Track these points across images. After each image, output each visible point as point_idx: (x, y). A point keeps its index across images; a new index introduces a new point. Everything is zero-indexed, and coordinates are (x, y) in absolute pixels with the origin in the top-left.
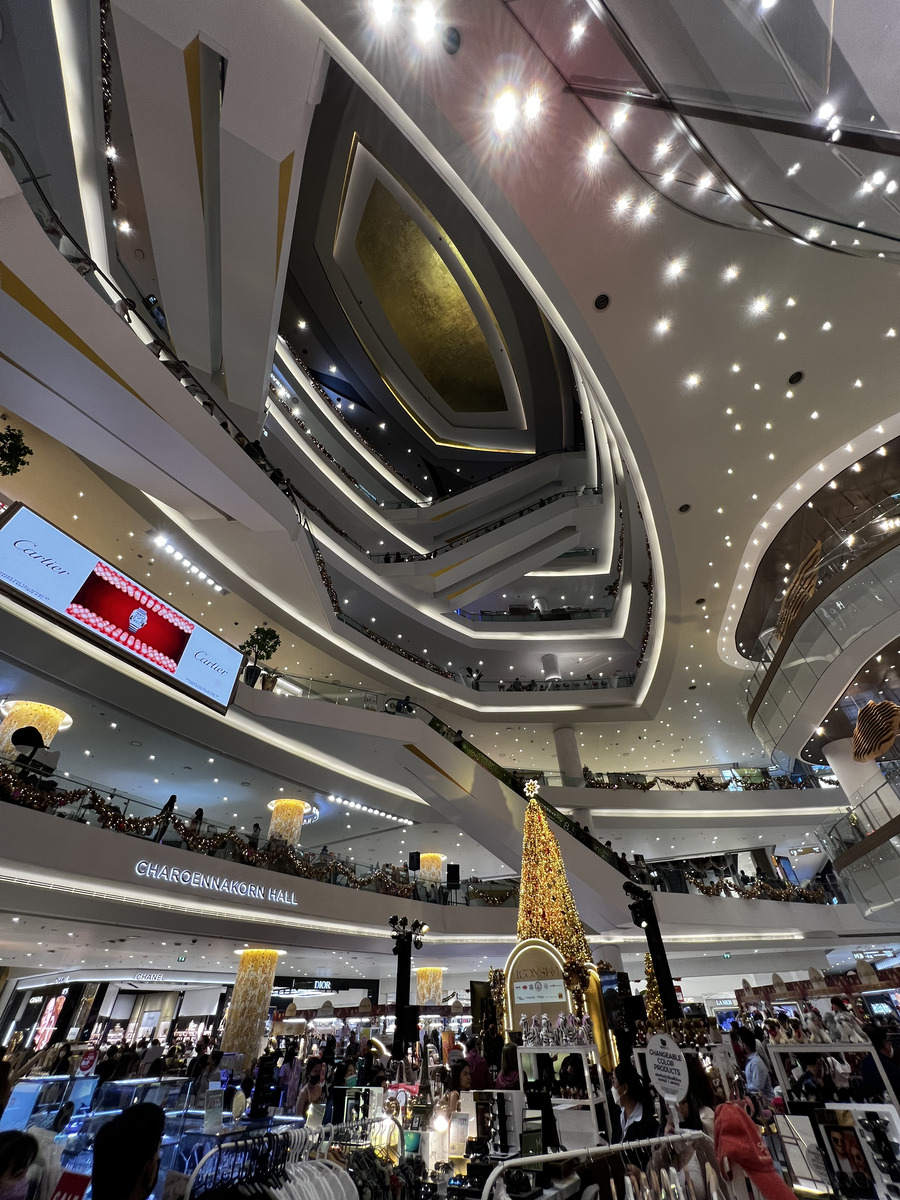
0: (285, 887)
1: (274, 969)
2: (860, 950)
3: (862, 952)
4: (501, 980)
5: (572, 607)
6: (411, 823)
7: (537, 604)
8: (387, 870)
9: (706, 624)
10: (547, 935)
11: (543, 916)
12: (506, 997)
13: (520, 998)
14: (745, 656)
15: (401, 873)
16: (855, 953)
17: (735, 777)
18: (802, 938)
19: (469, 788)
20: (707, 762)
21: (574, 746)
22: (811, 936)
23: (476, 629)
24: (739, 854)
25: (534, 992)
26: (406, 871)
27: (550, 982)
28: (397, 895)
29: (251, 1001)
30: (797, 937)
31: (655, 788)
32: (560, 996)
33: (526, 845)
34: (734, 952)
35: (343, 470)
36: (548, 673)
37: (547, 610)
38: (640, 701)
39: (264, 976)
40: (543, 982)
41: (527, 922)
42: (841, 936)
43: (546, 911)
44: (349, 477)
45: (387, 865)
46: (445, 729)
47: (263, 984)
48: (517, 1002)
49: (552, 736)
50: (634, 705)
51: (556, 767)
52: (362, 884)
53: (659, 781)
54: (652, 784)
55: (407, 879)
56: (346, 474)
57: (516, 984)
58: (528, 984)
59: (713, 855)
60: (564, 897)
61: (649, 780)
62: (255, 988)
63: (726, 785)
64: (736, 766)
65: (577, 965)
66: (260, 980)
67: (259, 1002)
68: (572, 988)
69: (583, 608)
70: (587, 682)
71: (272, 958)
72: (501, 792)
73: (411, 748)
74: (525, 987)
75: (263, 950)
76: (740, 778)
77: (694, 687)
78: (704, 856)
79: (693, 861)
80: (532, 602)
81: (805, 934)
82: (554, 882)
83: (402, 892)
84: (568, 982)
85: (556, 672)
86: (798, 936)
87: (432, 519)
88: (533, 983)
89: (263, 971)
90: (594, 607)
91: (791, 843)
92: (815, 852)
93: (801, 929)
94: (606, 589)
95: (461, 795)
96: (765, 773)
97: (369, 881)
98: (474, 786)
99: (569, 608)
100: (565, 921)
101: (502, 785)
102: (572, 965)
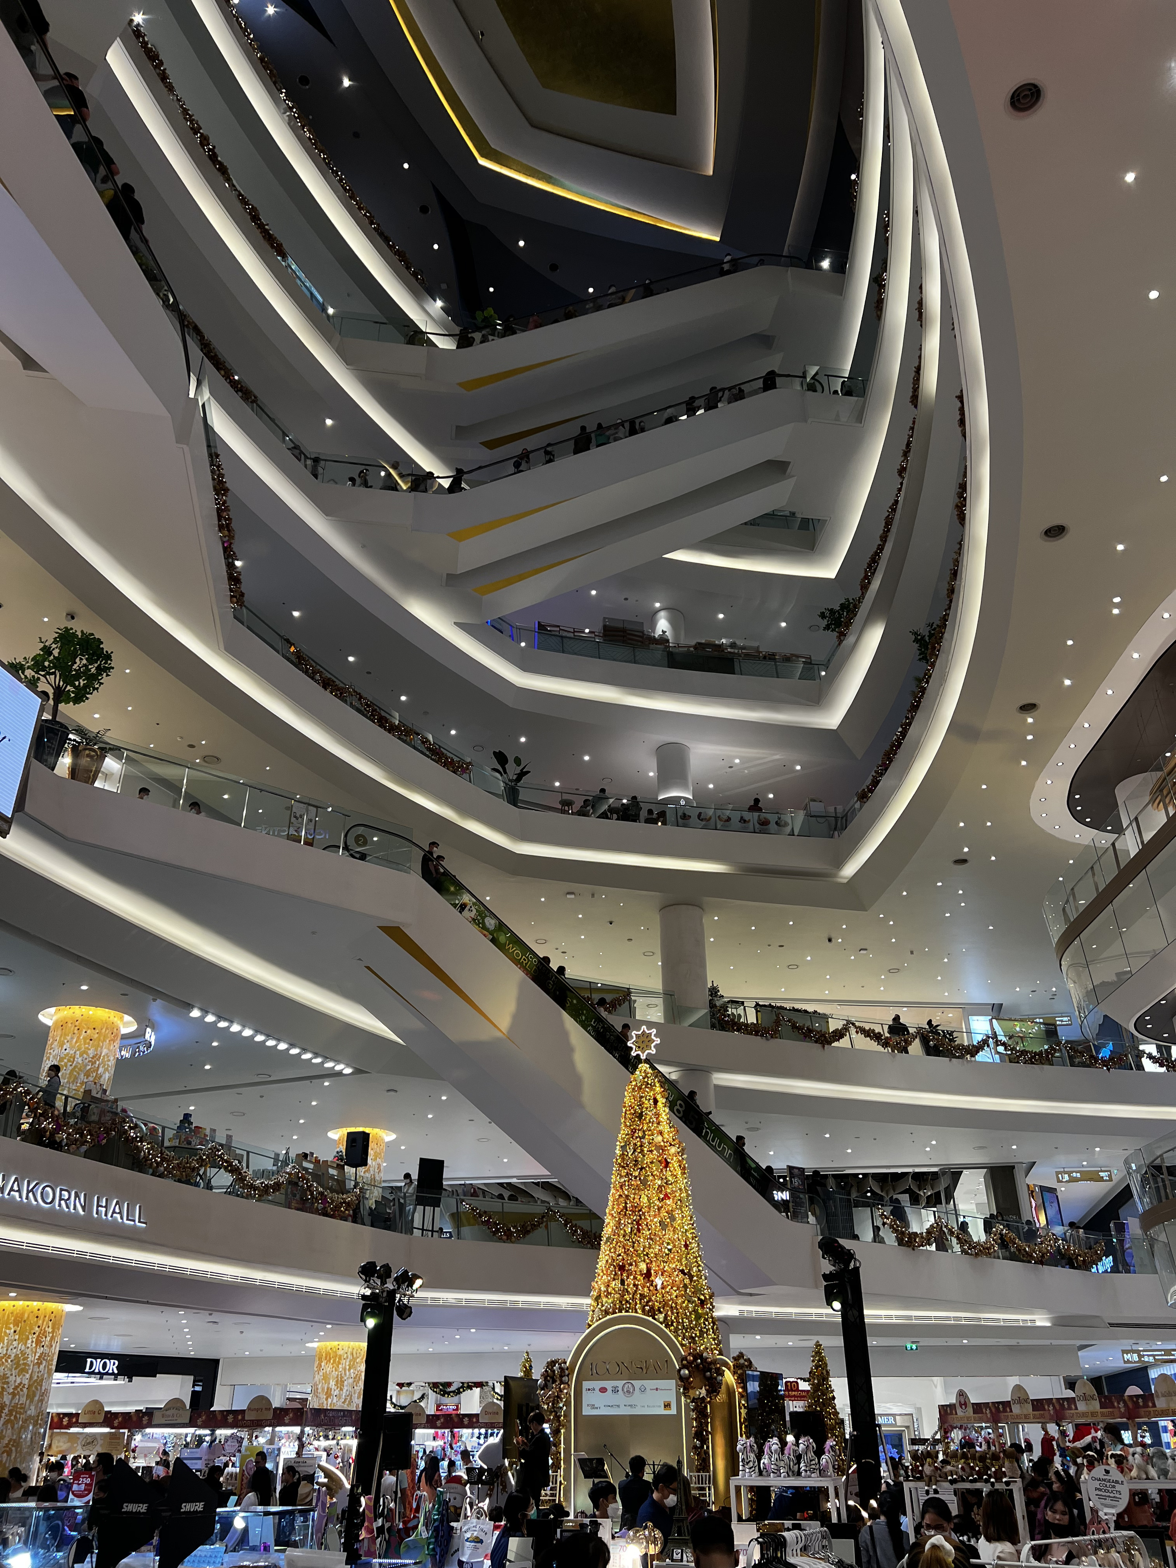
0: (124, 1194)
1: (58, 1339)
2: (1135, 1347)
3: (1138, 1352)
4: (561, 1376)
5: (740, 643)
6: (348, 1071)
7: (663, 625)
8: (305, 1164)
9: (1026, 749)
10: (652, 1308)
11: (648, 1275)
12: (567, 1404)
13: (593, 1407)
14: (1078, 817)
15: (332, 1172)
16: (1127, 1352)
17: (995, 1036)
18: (1048, 1324)
19: (504, 1021)
20: (946, 996)
21: (700, 943)
22: (1062, 1322)
23: (525, 665)
24: (965, 1172)
25: (620, 1398)
26: (340, 1168)
27: (650, 1384)
28: (325, 1214)
29: (14, 1395)
30: (1039, 1323)
31: (844, 1043)
32: (667, 1406)
33: (623, 1148)
34: (925, 1342)
35: (255, 217)
36: (665, 779)
37: (683, 641)
38: (850, 870)
39: (40, 1351)
40: (637, 1383)
41: (616, 1284)
42: (1112, 1325)
43: (654, 1267)
44: (269, 238)
45: (305, 1156)
46: (466, 898)
47: (39, 1364)
48: (586, 1411)
49: (657, 918)
50: (835, 876)
51: (656, 983)
52: (265, 1190)
53: (853, 1030)
54: (839, 1034)
55: (340, 1186)
56: (261, 227)
57: (586, 1384)
58: (609, 1384)
59: (917, 1170)
60: (686, 1246)
61: (834, 1025)
62: (23, 1371)
63: (974, 1050)
64: (997, 1011)
65: (704, 1360)
66: (32, 1358)
67: (30, 1397)
68: (691, 1393)
69: (765, 649)
70: (747, 815)
71: (55, 1320)
72: (565, 1035)
73: (395, 933)
74: (603, 1390)
75: (36, 1304)
76: (1004, 1039)
77: (964, 861)
78: (899, 1171)
79: (875, 1176)
80: (653, 617)
81: (1052, 1320)
82: (673, 1219)
83: (337, 1208)
84: (685, 1384)
85: (684, 785)
86: (1042, 1320)
87: (464, 385)
88: (620, 1384)
89: (38, 1342)
90: (787, 651)
91: (1063, 1160)
92: (1101, 1179)
93: (1049, 1310)
94: (823, 616)
95: (482, 1033)
96: (1051, 1032)
97: (277, 1186)
98: (516, 1018)
99: (733, 645)
100: (685, 1286)
101: (569, 1022)
102: (695, 1359)
